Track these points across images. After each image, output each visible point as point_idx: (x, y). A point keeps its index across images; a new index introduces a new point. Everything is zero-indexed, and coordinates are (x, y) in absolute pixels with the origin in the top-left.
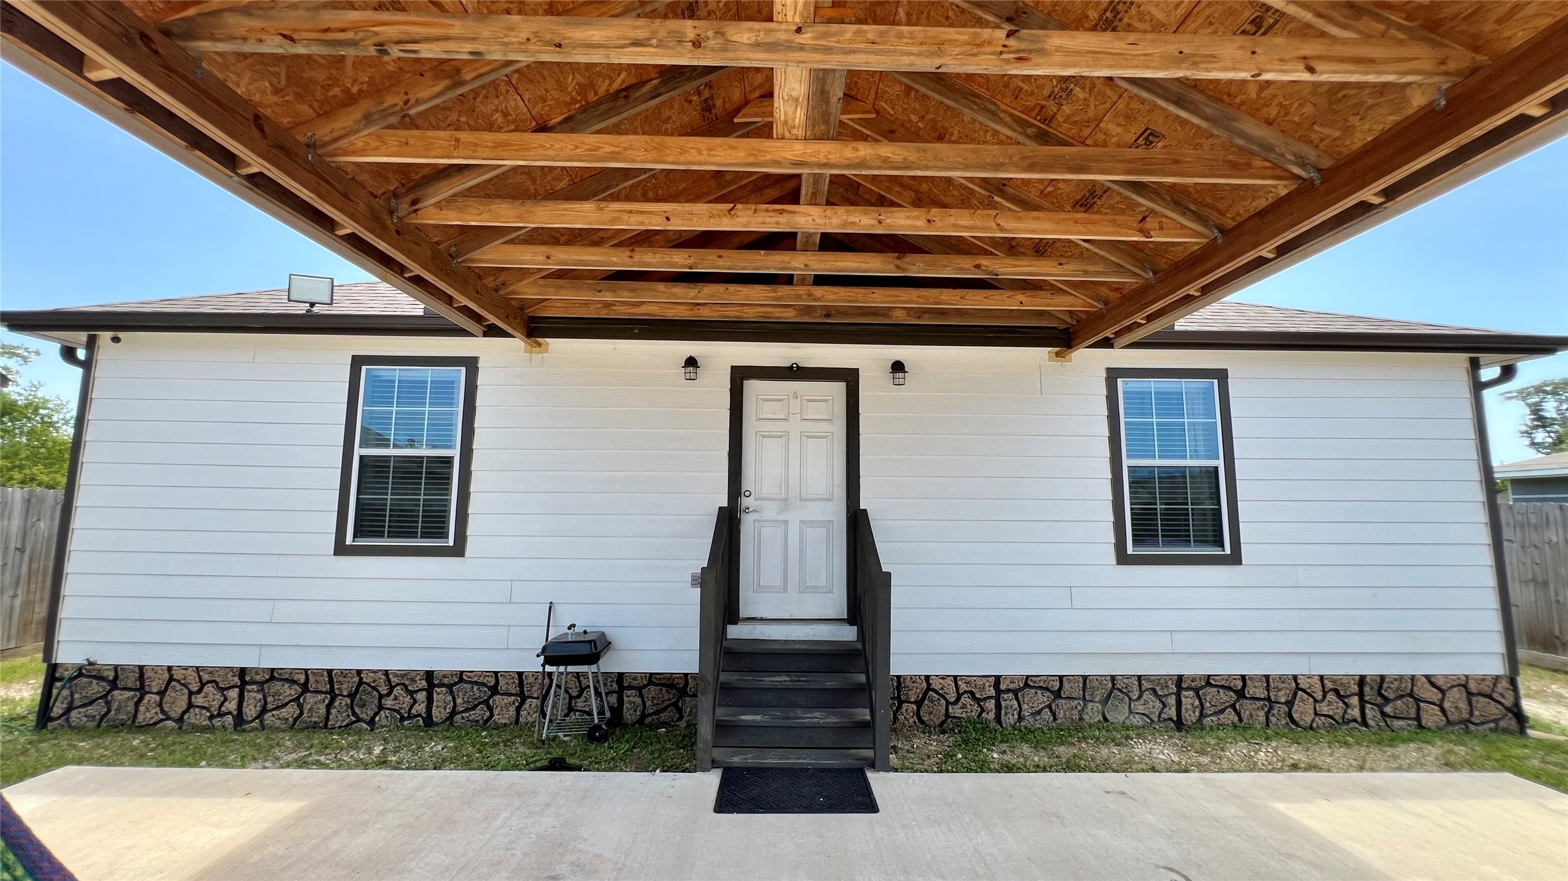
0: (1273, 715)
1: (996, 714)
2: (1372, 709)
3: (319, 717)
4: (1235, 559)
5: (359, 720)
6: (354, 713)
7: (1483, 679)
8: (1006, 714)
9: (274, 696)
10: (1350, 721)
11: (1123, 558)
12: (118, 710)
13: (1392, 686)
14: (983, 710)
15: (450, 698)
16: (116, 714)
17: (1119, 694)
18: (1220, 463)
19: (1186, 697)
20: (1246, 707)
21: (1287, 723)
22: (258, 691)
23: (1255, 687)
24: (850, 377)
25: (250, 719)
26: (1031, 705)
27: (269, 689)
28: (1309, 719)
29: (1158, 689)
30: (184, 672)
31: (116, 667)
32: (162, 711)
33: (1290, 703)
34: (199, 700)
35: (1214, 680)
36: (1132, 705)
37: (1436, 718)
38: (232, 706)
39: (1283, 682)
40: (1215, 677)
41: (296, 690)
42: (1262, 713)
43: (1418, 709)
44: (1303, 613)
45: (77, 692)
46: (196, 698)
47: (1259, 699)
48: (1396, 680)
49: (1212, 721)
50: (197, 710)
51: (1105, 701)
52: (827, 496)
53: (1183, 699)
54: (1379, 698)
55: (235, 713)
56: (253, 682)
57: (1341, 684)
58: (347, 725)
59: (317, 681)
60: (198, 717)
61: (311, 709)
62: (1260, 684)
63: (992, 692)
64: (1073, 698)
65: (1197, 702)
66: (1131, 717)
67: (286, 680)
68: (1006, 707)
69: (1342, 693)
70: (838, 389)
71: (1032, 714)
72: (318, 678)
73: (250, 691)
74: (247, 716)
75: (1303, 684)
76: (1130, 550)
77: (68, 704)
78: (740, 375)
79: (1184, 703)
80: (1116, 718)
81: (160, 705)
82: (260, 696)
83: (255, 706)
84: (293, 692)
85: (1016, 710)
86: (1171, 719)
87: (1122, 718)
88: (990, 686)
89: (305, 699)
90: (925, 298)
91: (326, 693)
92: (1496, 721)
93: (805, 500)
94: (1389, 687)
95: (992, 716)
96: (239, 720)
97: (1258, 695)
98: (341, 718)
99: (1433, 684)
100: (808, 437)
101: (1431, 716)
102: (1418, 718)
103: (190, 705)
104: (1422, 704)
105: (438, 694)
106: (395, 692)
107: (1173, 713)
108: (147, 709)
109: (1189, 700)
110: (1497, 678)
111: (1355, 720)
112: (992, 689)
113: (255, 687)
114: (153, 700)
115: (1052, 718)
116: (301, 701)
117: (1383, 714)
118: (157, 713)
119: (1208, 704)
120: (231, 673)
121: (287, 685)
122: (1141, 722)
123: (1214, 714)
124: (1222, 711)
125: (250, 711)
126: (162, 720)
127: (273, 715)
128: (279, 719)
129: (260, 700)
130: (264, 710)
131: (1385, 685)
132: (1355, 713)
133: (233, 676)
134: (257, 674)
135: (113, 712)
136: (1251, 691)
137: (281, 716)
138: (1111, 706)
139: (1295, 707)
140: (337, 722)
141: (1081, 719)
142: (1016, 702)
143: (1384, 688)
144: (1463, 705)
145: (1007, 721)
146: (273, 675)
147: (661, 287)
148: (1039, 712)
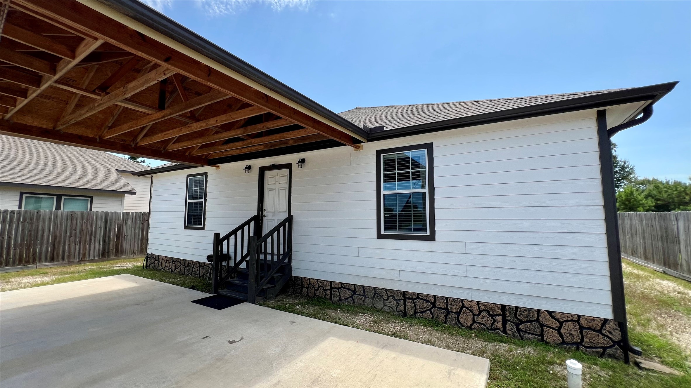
0: (449, 318)
1: (330, 296)
2: (511, 325)
3: (183, 272)
4: (432, 238)
5: (189, 274)
7: (594, 319)
8: (334, 297)
10: (495, 329)
11: (380, 236)
13: (523, 314)
14: (326, 294)
15: (203, 270)
17: (378, 296)
18: (426, 190)
19: (408, 302)
20: (436, 311)
21: (456, 323)
23: (440, 302)
24: (290, 167)
26: (344, 295)
28: (469, 323)
29: (395, 296)
31: (155, 255)
33: (458, 313)
35: (421, 296)
36: (385, 302)
37: (554, 338)
38: (171, 267)
39: (455, 302)
40: (421, 295)
42: (443, 316)
43: (542, 330)
44: (468, 267)
46: (166, 264)
47: (442, 309)
48: (526, 310)
49: (420, 315)
51: (373, 298)
52: (284, 211)
53: (407, 303)
54: (515, 319)
57: (490, 308)
59: (182, 262)
60: (166, 269)
62: (442, 301)
63: (329, 287)
64: (360, 295)
65: (413, 305)
66: (385, 307)
67: (178, 261)
68: (334, 294)
69: (491, 313)
71: (345, 299)
75: (466, 304)
76: (383, 232)
77: (150, 263)
78: (262, 171)
79: (407, 305)
80: (378, 307)
81: (161, 265)
84: (179, 265)
85: (338, 296)
86: (401, 311)
87: (380, 307)
88: (328, 285)
91: (184, 265)
92: (605, 348)
93: (279, 212)
94: (521, 314)
95: (328, 297)
96: (172, 270)
97: (441, 307)
99: (553, 317)
100: (281, 189)
101: (551, 336)
102: (542, 335)
104: (544, 328)
105: (201, 268)
106: (194, 267)
107: (402, 308)
109: (409, 303)
110: (606, 321)
111: (499, 329)
112: (329, 286)
113: (174, 262)
115: (353, 302)
116: (181, 267)
117: (519, 330)
119: (418, 307)
121: (178, 263)
122: (388, 310)
123: (421, 312)
124: (425, 312)
127: (177, 270)
129: (175, 266)
130: (175, 269)
131: (518, 313)
132: (500, 325)
133: (171, 259)
134: (174, 259)
136: (438, 304)
138: (375, 301)
139: (461, 316)
140: (186, 273)
141: (364, 304)
142: (338, 293)
143: (518, 314)
144: (576, 333)
145: (335, 300)
148: (347, 299)
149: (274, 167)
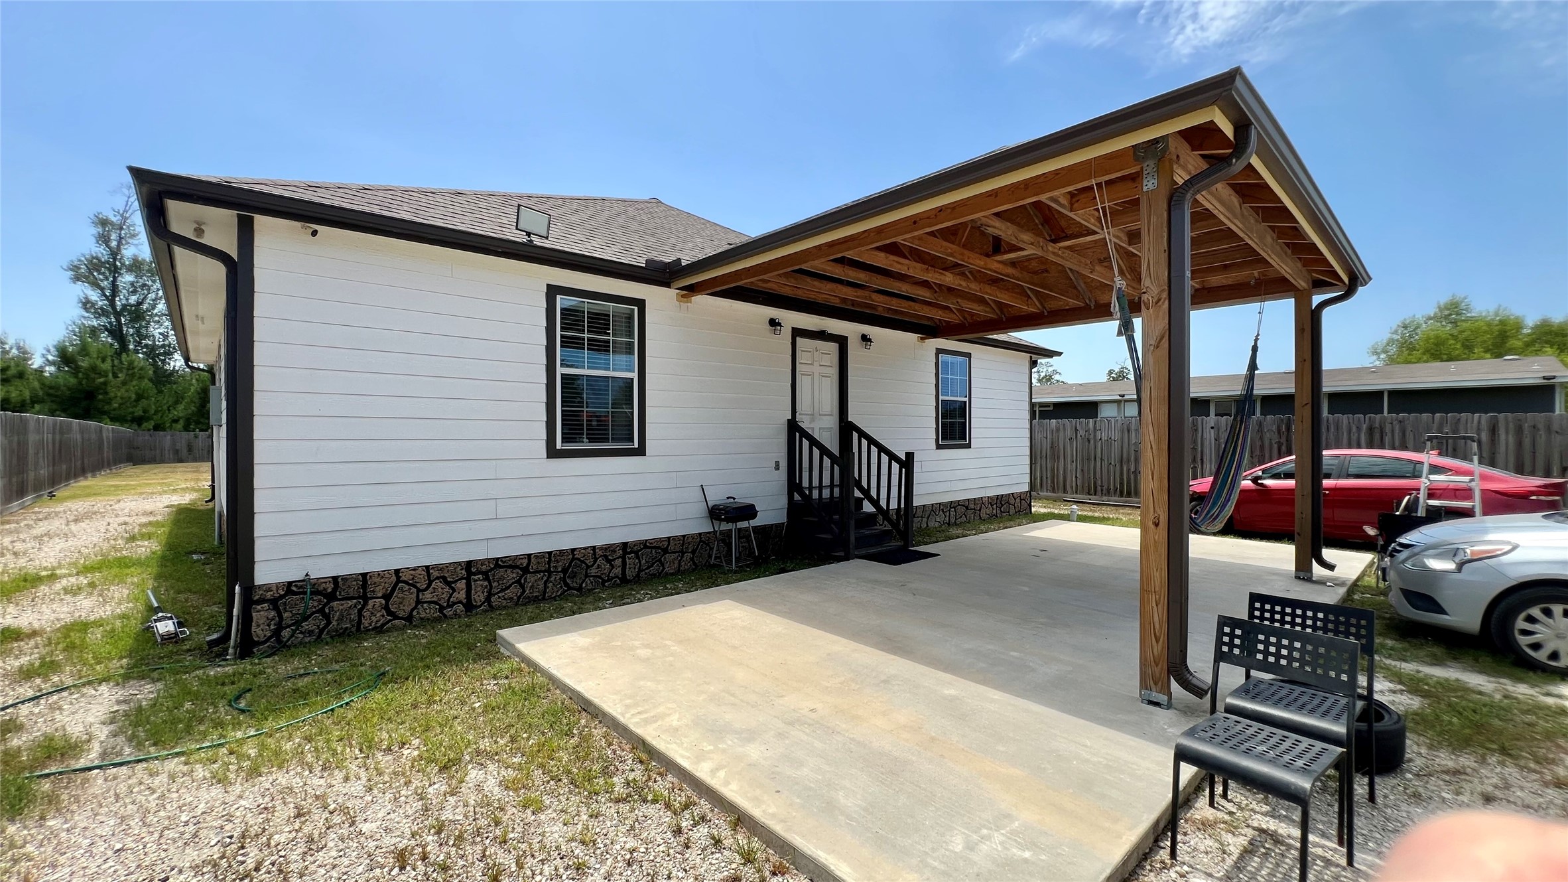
0: (976, 516)
2: (999, 509)
3: (539, 592)
4: (969, 446)
5: (570, 588)
6: (566, 584)
9: (498, 582)
11: (938, 446)
12: (340, 620)
13: (1004, 499)
15: (637, 561)
16: (338, 624)
17: (933, 513)
21: (979, 519)
22: (484, 580)
24: (842, 342)
25: (479, 604)
27: (494, 575)
29: (944, 509)
30: (413, 572)
31: (335, 579)
32: (390, 613)
34: (427, 596)
35: (960, 502)
36: (936, 518)
37: (1013, 511)
38: (462, 595)
41: (518, 573)
45: (286, 611)
46: (423, 594)
48: (1005, 496)
50: (425, 605)
51: (928, 517)
52: (830, 413)
54: (1000, 505)
55: (465, 601)
56: (478, 573)
58: (561, 594)
59: (538, 563)
60: (428, 611)
61: (532, 587)
62: (973, 503)
65: (955, 514)
66: (935, 524)
67: (510, 567)
70: (833, 347)
72: (540, 560)
73: (476, 581)
74: (476, 602)
75: (984, 501)
77: (275, 625)
78: (797, 333)
80: (931, 525)
81: (386, 608)
82: (486, 583)
83: (483, 593)
84: (515, 575)
86: (947, 523)
89: (526, 578)
90: (910, 306)
91: (545, 571)
93: (822, 415)
96: (469, 606)
98: (556, 589)
99: (1013, 497)
100: (822, 376)
102: (1009, 512)
103: (418, 602)
104: (1010, 506)
105: (629, 559)
106: (598, 562)
108: (372, 613)
109: (952, 513)
113: (480, 576)
114: (378, 604)
116: (523, 581)
117: (1001, 511)
118: (383, 616)
120: (460, 567)
121: (509, 571)
122: (938, 526)
124: (961, 517)
125: (478, 597)
126: (390, 621)
127: (499, 597)
128: (505, 599)
129: (486, 587)
130: (490, 594)
131: (1002, 499)
132: (995, 512)
133: (461, 570)
134: (482, 565)
135: (335, 623)
136: (970, 506)
137: (506, 596)
138: (930, 520)
140: (552, 593)
141: (921, 527)
146: (498, 563)
147: (809, 279)
149: (821, 335)
